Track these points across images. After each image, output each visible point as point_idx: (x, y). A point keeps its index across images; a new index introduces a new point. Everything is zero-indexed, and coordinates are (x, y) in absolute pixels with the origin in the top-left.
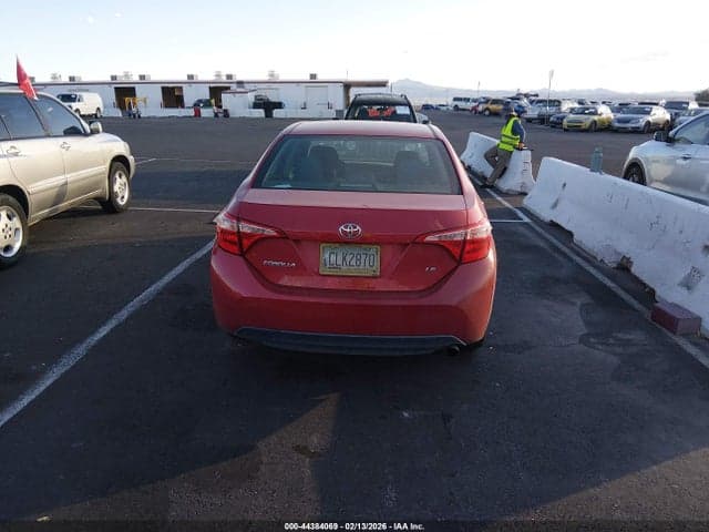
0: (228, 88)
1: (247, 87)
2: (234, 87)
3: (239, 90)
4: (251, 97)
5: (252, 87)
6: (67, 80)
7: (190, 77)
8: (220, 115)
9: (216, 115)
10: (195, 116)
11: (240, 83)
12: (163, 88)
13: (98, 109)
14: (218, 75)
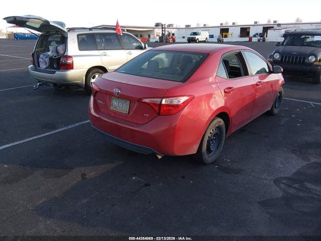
0: (273, 27)
1: (282, 26)
2: (275, 27)
3: (278, 28)
4: (283, 32)
5: (285, 26)
6: (203, 26)
7: (256, 22)
8: (261, 41)
9: (259, 40)
10: (249, 41)
11: (279, 25)
12: (241, 28)
13: (207, 38)
14: (269, 21)
